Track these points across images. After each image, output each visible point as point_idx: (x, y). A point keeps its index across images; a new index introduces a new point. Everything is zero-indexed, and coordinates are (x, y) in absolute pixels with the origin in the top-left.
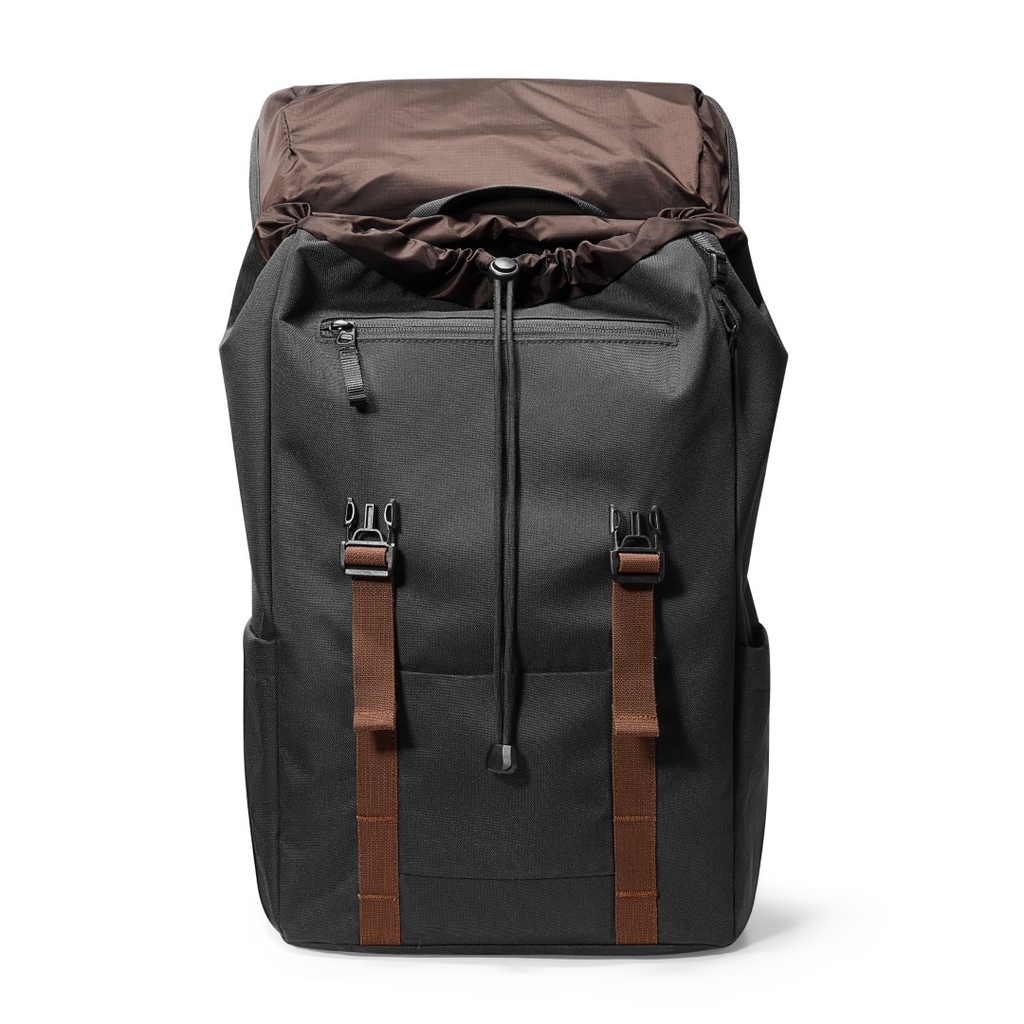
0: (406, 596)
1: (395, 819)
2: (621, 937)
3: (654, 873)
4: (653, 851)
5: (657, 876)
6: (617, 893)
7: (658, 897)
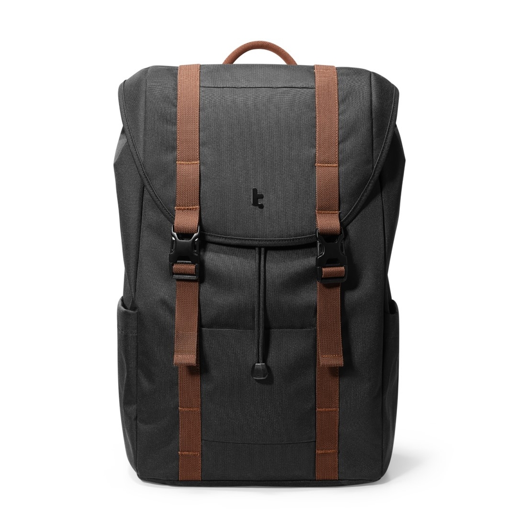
0: (206, 287)
1: (199, 410)
2: (319, 476)
3: (337, 438)
4: (337, 427)
5: (338, 441)
6: (317, 451)
7: (339, 453)
